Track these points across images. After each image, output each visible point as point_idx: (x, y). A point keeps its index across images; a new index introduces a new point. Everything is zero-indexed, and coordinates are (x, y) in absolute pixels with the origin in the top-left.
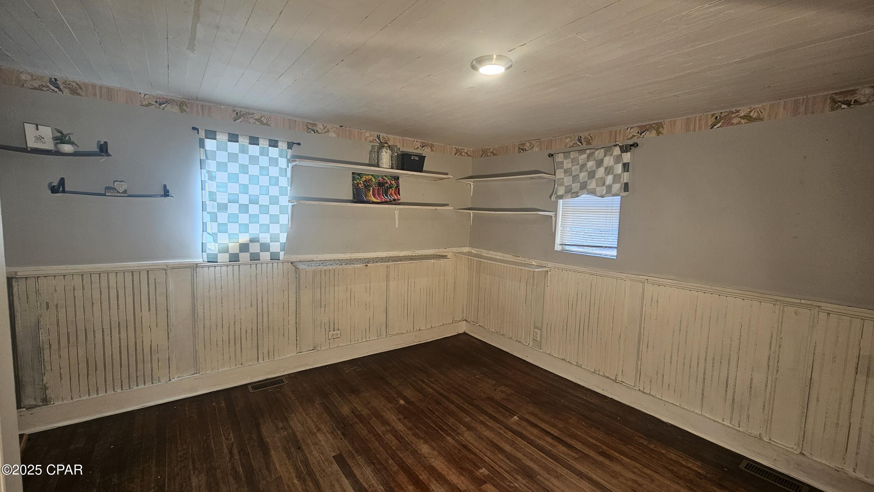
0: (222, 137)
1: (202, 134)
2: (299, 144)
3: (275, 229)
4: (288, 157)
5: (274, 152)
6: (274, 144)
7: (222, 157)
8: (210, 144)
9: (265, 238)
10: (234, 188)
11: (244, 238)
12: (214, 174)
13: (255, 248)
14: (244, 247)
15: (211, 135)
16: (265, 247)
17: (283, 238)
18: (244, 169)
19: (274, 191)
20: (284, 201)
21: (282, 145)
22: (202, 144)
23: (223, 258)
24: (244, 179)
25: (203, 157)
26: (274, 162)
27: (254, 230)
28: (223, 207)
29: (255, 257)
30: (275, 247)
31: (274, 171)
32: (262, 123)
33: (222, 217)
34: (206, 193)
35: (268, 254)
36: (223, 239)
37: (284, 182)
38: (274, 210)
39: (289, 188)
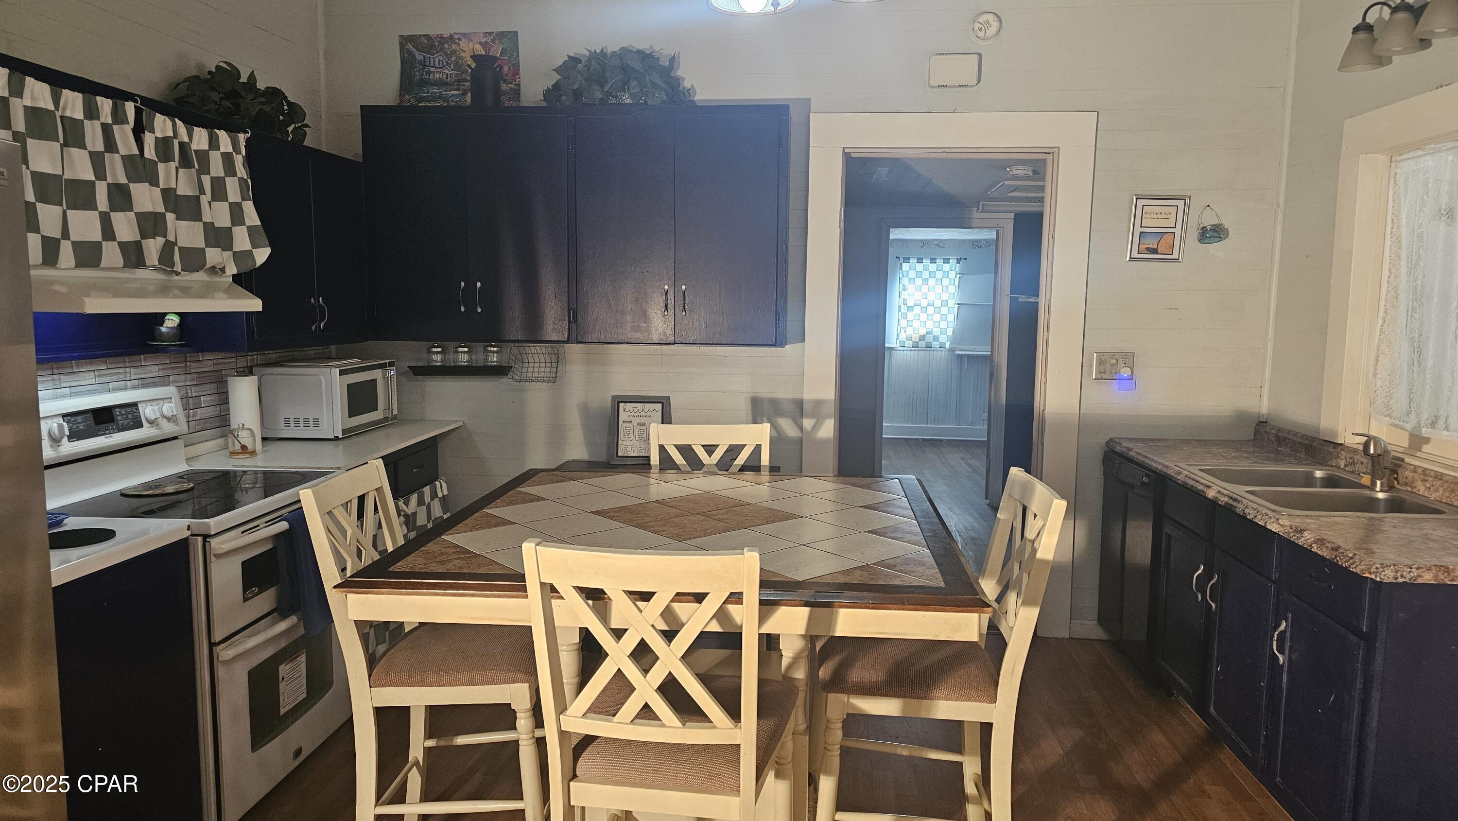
0: (913, 261)
1: (902, 260)
2: (966, 259)
3: (943, 324)
4: (957, 270)
5: (946, 267)
6: (946, 261)
7: (912, 274)
8: (905, 266)
9: (936, 332)
10: (918, 296)
11: (923, 332)
12: (906, 287)
13: (929, 338)
14: (922, 338)
15: (906, 260)
16: (936, 338)
17: (950, 332)
18: (926, 281)
19: (945, 296)
20: (951, 303)
21: (953, 261)
22: (901, 268)
23: (909, 344)
24: (925, 288)
25: (901, 276)
26: (946, 275)
27: (930, 325)
28: (911, 309)
29: (929, 346)
30: (943, 339)
31: (945, 282)
32: (940, 247)
33: (910, 316)
34: (901, 300)
35: (938, 343)
36: (910, 331)
37: (952, 289)
38: (944, 310)
39: (956, 294)
